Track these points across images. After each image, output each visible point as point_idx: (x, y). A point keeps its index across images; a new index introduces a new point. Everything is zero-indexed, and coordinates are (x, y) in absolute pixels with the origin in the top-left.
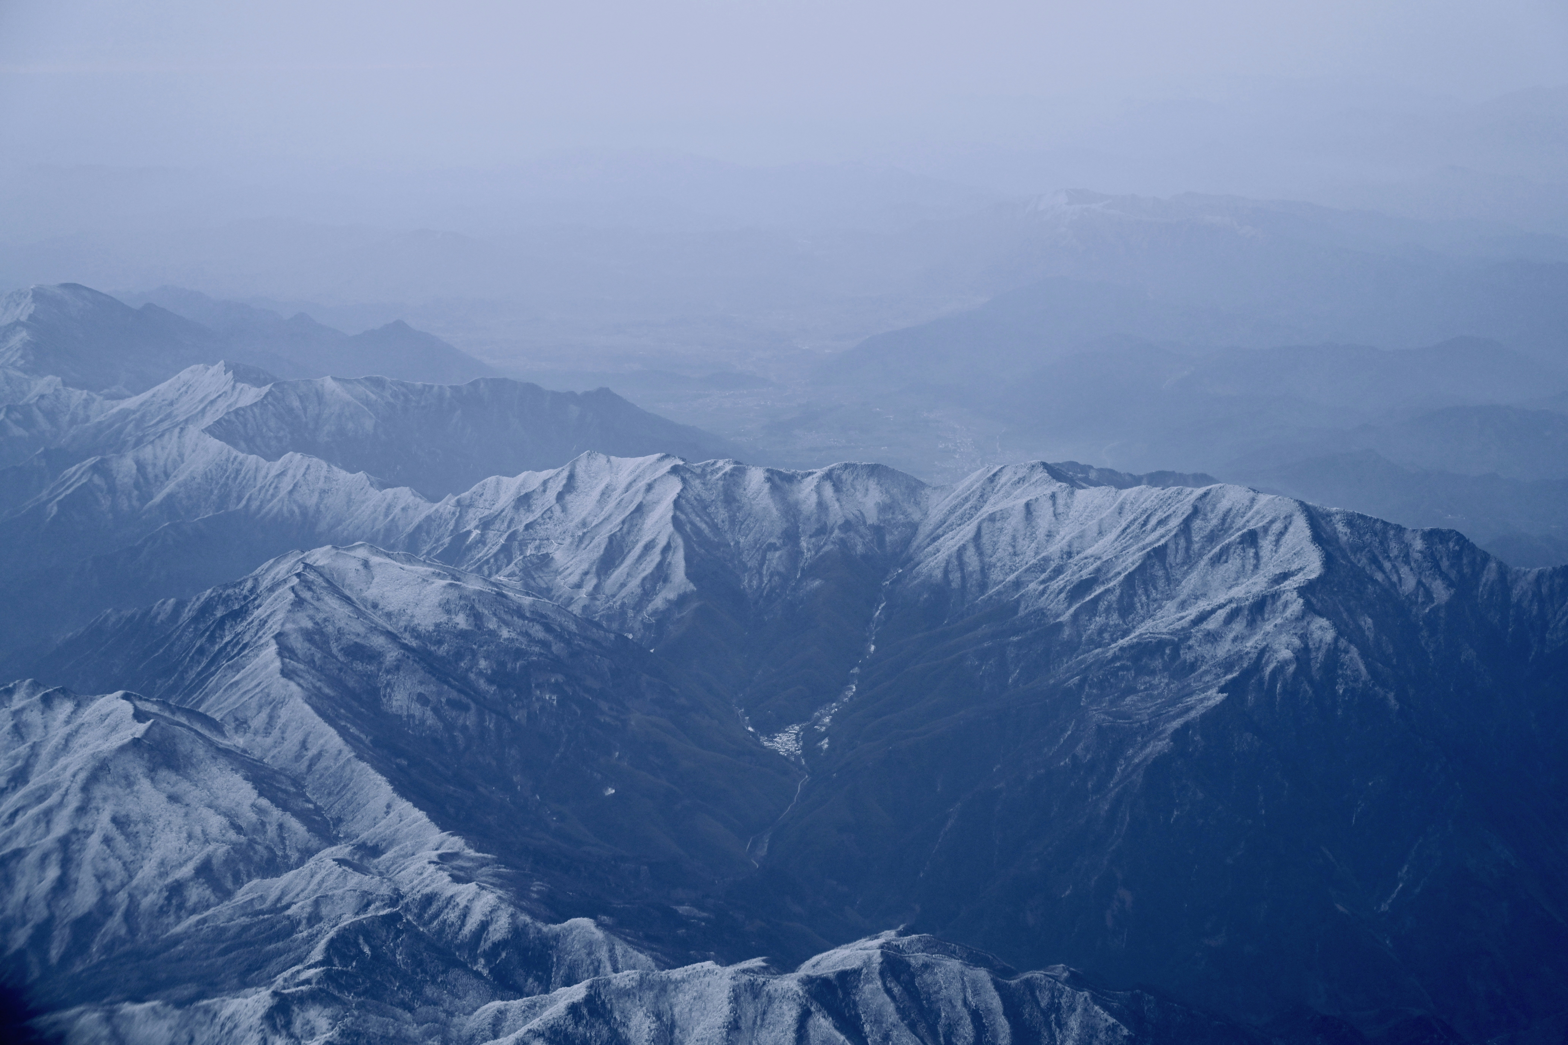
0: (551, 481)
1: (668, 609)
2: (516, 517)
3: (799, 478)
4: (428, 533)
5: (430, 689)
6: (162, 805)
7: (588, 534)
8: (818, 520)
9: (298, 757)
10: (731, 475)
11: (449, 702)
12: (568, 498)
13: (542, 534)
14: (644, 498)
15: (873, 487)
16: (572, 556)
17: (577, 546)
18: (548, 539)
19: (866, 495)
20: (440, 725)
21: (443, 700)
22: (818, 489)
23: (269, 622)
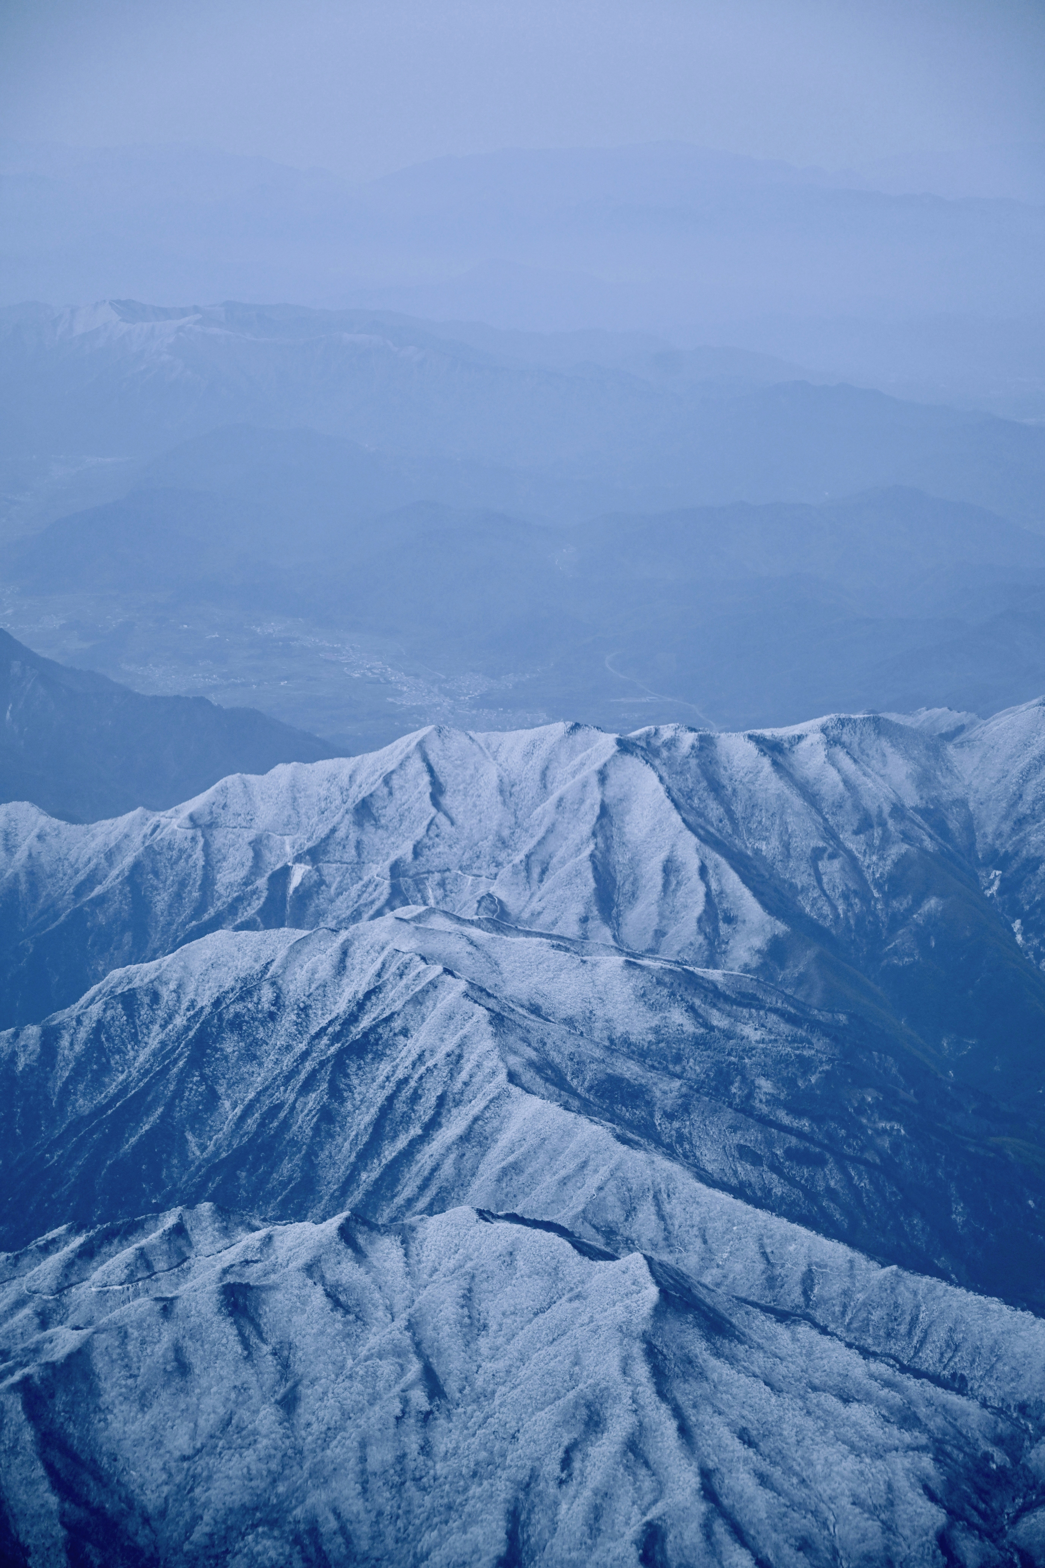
0: (394, 777)
1: (764, 964)
2: (365, 838)
3: (786, 745)
4: (156, 874)
5: (752, 1137)
6: (773, 1400)
7: (533, 858)
8: (857, 807)
9: (771, 1281)
10: (701, 749)
11: (790, 1154)
12: (446, 801)
13: (437, 862)
14: (603, 793)
15: (891, 750)
16: (528, 893)
17: (528, 877)
18: (448, 870)
19: (885, 764)
21: (779, 1152)
22: (831, 759)
23: (466, 1056)
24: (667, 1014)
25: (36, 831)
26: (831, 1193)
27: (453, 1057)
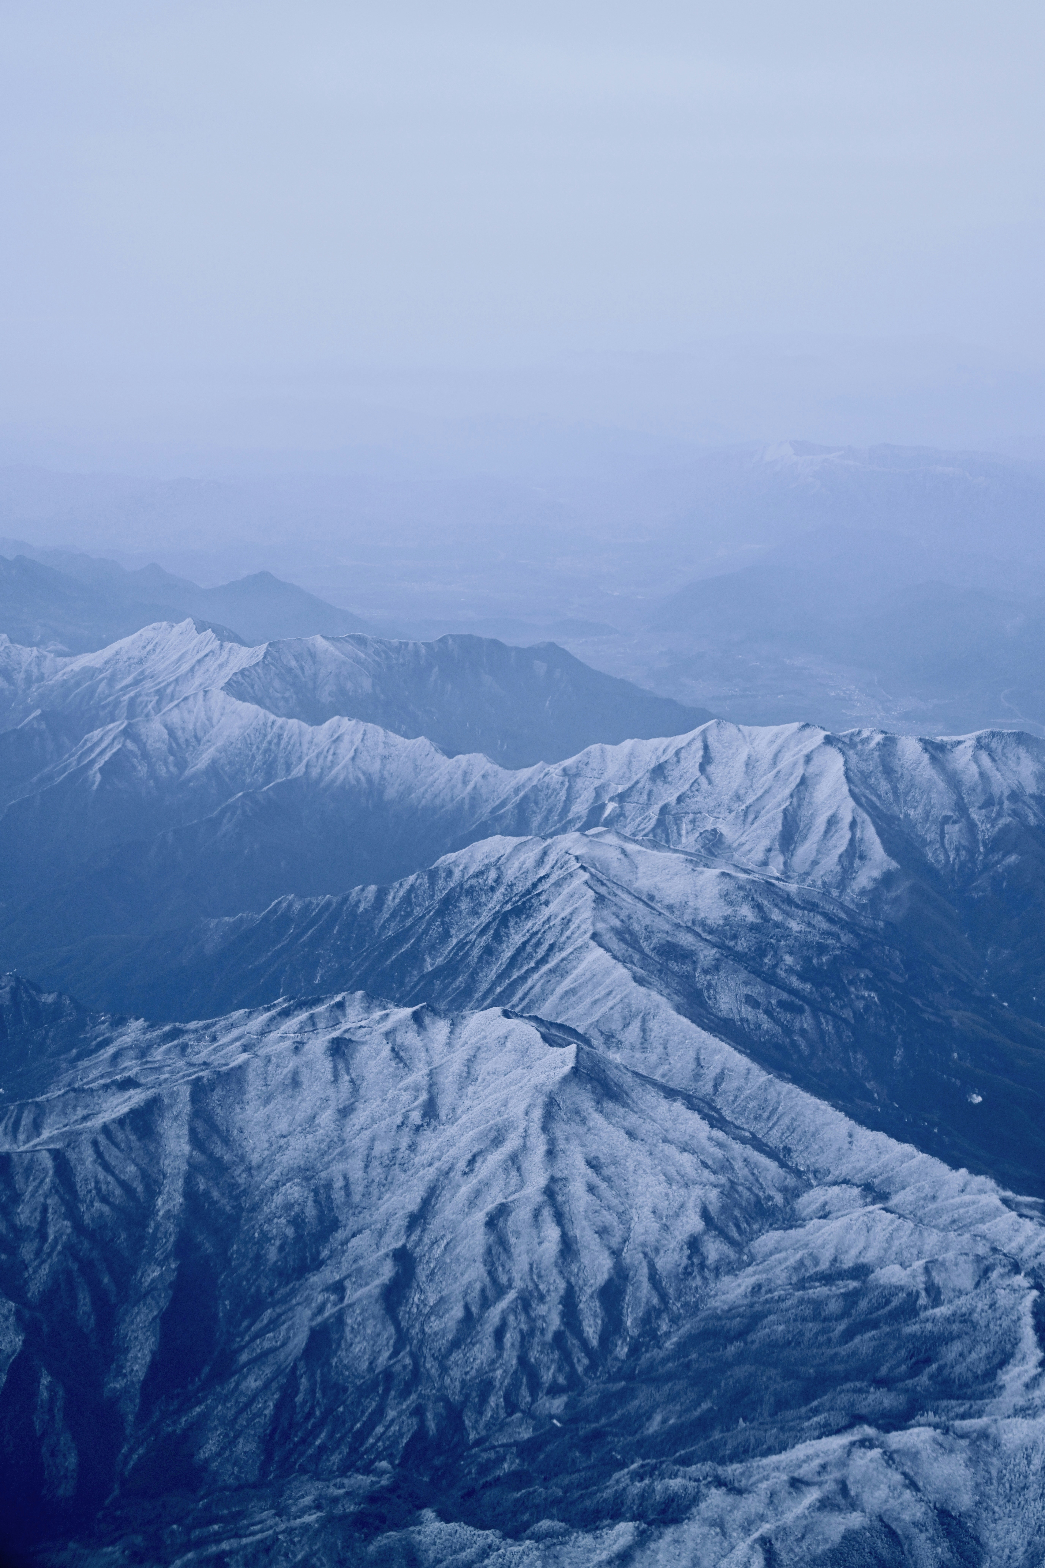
0: (683, 751)
1: (876, 888)
2: (655, 789)
3: (949, 747)
5: (757, 990)
6: (626, 1144)
7: (751, 808)
8: (984, 791)
9: (697, 1077)
10: (884, 745)
11: (780, 1003)
12: (710, 769)
13: (693, 807)
14: (805, 770)
15: (1024, 755)
16: (742, 831)
17: (744, 821)
18: (700, 813)
19: (1018, 764)
20: (779, 1029)
21: (774, 1002)
22: (975, 758)
23: (573, 920)
24: (738, 909)
25: (482, 772)
26: (803, 1032)
27: (566, 921)
